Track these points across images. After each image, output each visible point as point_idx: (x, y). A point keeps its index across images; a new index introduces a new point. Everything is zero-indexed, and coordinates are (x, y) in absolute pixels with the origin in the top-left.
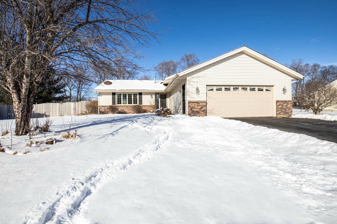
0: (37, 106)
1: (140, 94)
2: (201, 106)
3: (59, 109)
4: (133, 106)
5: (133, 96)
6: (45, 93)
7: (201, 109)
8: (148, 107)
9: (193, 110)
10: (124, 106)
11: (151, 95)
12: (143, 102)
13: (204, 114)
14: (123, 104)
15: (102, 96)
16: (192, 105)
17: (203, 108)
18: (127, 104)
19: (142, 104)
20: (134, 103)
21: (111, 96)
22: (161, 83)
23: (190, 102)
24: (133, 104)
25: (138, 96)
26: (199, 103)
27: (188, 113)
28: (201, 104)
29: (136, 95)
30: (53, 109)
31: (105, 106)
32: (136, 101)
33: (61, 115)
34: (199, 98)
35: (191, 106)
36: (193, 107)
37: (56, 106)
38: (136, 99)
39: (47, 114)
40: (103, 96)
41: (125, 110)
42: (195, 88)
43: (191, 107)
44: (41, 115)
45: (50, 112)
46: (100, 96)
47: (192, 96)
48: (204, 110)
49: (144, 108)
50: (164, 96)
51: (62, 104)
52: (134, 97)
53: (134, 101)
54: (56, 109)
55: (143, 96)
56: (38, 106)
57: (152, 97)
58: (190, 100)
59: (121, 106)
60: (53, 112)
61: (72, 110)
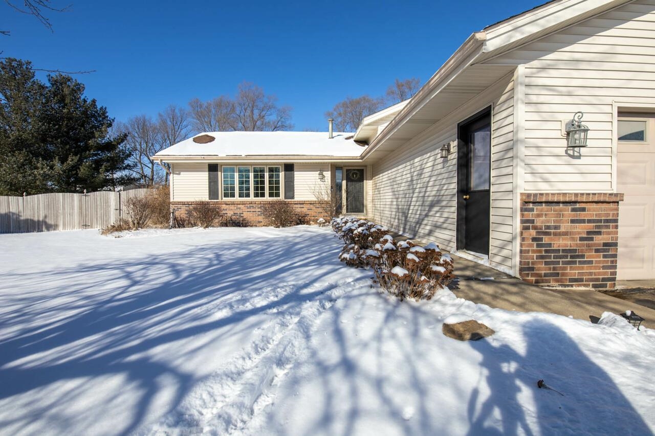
0: (27, 201)
1: (289, 168)
2: (589, 221)
3: (81, 208)
4: (269, 203)
5: (267, 175)
6: (84, 169)
7: (592, 239)
8: (311, 206)
9: (550, 245)
10: (243, 203)
11: (318, 172)
12: (295, 191)
13: (604, 267)
14: (240, 196)
15: (179, 174)
16: (544, 217)
17: (599, 233)
18: (252, 198)
19: (293, 198)
20: (271, 195)
21: (205, 176)
22: (347, 138)
23: (534, 203)
24: (267, 198)
25: (282, 175)
26: (583, 205)
27: (517, 260)
28: (593, 212)
29: (277, 170)
30: (64, 208)
31: (188, 204)
32: (278, 188)
33: (86, 225)
34: (578, 177)
35: (539, 222)
36: (548, 227)
37: (73, 200)
38: (278, 182)
39: (50, 221)
40: (181, 173)
41: (246, 215)
42: (557, 125)
43: (535, 228)
44: (37, 224)
45: (57, 217)
46: (174, 175)
47: (540, 169)
48: (605, 244)
49: (298, 209)
50: (356, 174)
51: (86, 196)
52: (271, 177)
53: (271, 188)
54: (73, 208)
55: (295, 173)
56: (29, 200)
57: (322, 178)
58: (531, 189)
59: (233, 203)
60: (64, 218)
61: (112, 213)
